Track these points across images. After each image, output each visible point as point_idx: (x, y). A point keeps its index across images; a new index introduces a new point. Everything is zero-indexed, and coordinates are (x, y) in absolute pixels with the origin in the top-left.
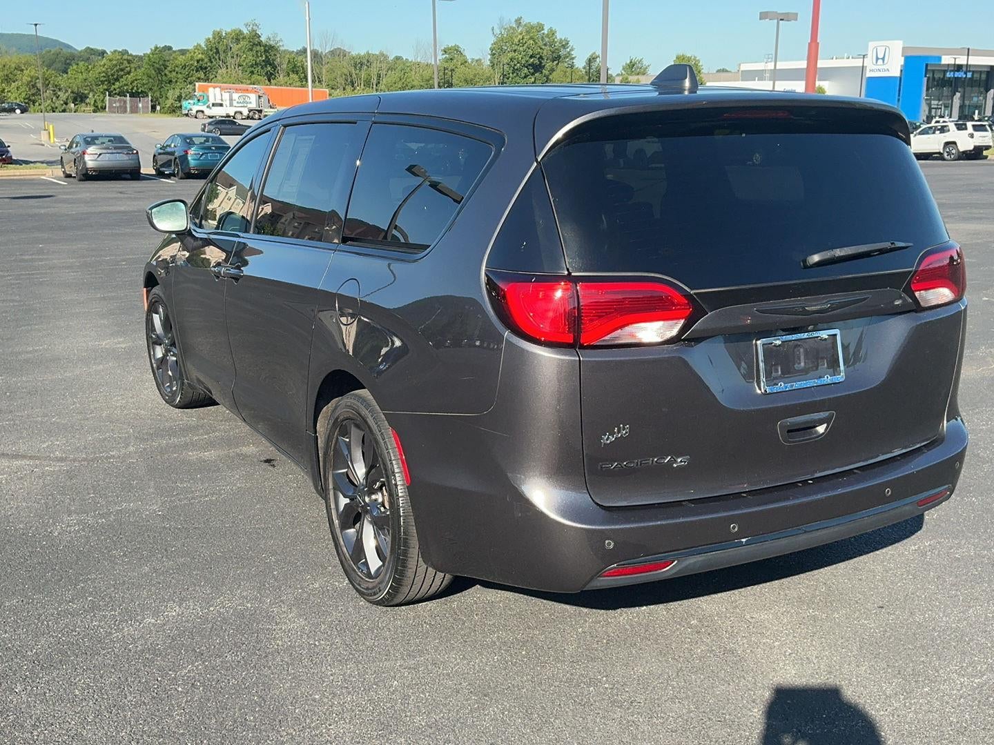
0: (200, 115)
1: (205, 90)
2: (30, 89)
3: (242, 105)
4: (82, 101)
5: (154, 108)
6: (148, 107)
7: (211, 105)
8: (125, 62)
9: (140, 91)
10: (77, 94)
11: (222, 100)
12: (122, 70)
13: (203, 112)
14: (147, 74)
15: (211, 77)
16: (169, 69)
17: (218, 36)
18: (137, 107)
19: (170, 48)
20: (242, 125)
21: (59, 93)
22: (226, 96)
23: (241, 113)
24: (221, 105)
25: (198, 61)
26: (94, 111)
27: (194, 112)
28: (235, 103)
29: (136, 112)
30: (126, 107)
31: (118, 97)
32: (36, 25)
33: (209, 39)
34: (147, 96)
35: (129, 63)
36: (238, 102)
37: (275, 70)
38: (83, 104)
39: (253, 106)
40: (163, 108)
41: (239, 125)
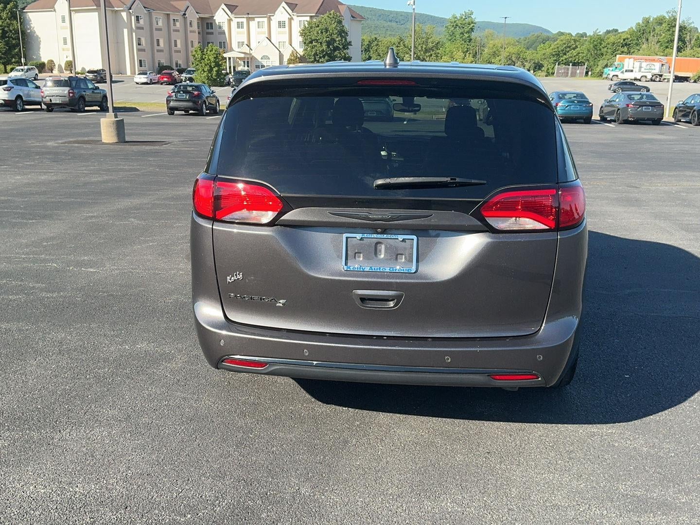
0: (615, 78)
1: (622, 60)
2: (507, 61)
3: (648, 71)
4: (539, 69)
5: (587, 73)
6: (583, 73)
7: (624, 72)
8: (572, 41)
9: (579, 62)
10: (537, 64)
11: (633, 68)
12: (570, 47)
13: (617, 76)
14: (587, 49)
15: (632, 51)
16: (603, 45)
17: (647, 21)
18: (576, 72)
19: (616, 30)
20: (639, 86)
21: (525, 63)
22: (637, 64)
23: (646, 77)
24: (632, 71)
25: (624, 40)
26: (546, 76)
27: (611, 76)
28: (643, 70)
29: (575, 76)
30: (568, 73)
31: (564, 66)
32: (506, 18)
33: (639, 23)
34: (585, 64)
35: (575, 42)
36: (645, 69)
37: (685, 45)
38: (540, 71)
39: (657, 71)
40: (594, 73)
41: (637, 85)
